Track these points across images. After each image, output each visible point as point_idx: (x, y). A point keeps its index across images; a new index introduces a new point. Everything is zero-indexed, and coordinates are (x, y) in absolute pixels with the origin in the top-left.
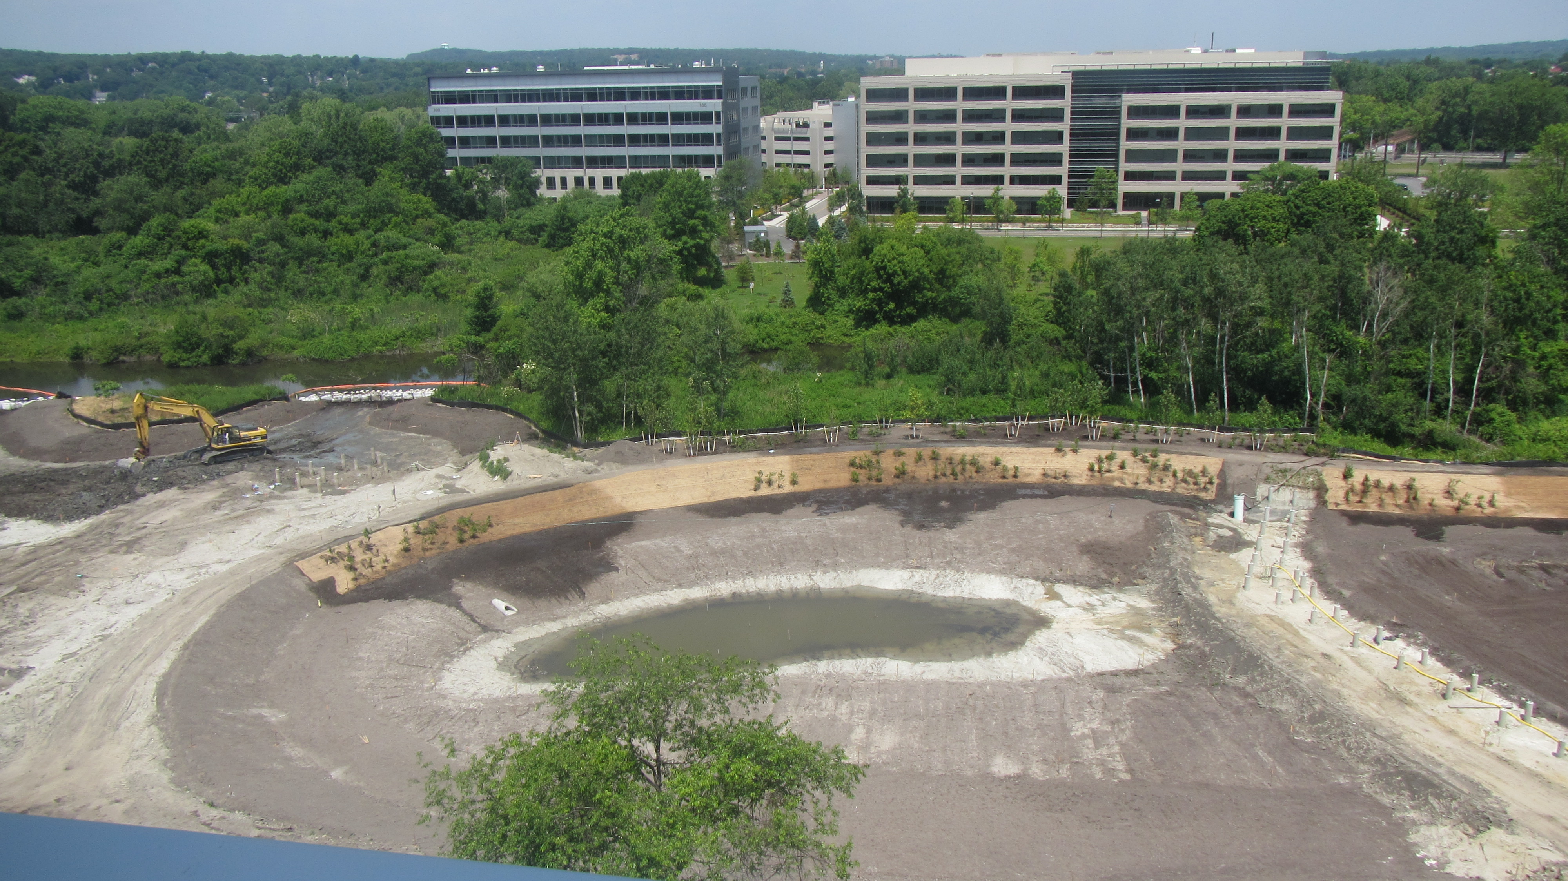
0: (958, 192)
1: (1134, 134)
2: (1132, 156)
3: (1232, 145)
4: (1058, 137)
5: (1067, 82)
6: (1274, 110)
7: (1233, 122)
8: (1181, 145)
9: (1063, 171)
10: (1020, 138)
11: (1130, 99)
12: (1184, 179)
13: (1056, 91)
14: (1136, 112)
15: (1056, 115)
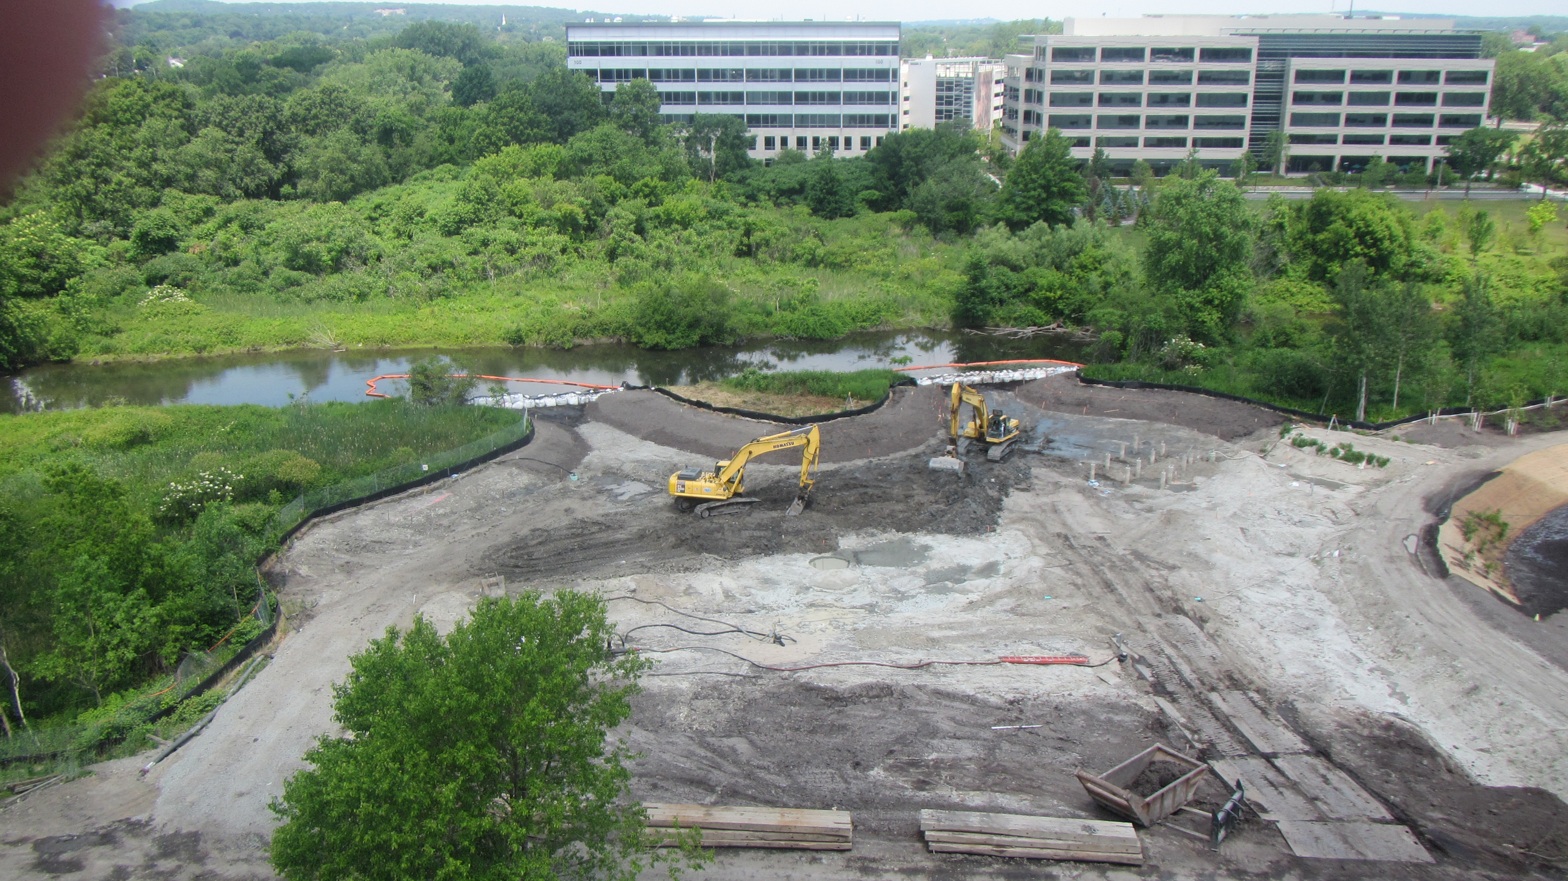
0: (1140, 154)
1: (1299, 98)
2: (1297, 120)
3: (1391, 110)
4: (1242, 100)
5: (1254, 45)
6: (1431, 77)
7: (1394, 88)
8: (1344, 109)
9: (1244, 134)
10: (1204, 100)
11: (1298, 64)
12: (1345, 142)
13: (1243, 54)
14: (1303, 76)
15: (1241, 78)
